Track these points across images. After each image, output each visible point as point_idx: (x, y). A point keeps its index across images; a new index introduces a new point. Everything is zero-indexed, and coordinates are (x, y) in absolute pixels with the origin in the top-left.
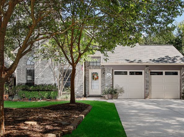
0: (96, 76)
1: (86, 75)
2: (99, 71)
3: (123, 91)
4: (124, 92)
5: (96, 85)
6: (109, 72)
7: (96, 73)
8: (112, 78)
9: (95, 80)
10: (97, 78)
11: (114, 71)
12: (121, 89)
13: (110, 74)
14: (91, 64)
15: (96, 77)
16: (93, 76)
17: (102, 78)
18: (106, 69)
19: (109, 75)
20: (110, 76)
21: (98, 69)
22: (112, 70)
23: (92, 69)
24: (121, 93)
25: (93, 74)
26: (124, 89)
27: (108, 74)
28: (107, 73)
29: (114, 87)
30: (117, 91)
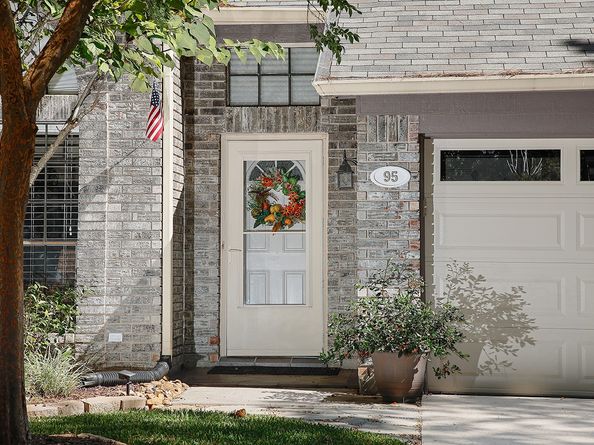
0: (287, 191)
1: (197, 179)
2: (309, 151)
3: (526, 328)
4: (531, 334)
5: (285, 274)
6: (393, 160)
7: (284, 165)
8: (422, 210)
9: (279, 226)
10: (296, 211)
11: (440, 145)
12: (505, 304)
13: (404, 177)
14: (243, 90)
15: (280, 198)
16: (261, 195)
17: (332, 206)
18: (365, 127)
19: (391, 184)
20: (395, 192)
21: (302, 128)
22: (422, 139)
23: (252, 129)
24: (498, 341)
25: (255, 174)
26: (534, 307)
27: (378, 175)
28: (374, 167)
29: (441, 290)
30: (464, 328)
